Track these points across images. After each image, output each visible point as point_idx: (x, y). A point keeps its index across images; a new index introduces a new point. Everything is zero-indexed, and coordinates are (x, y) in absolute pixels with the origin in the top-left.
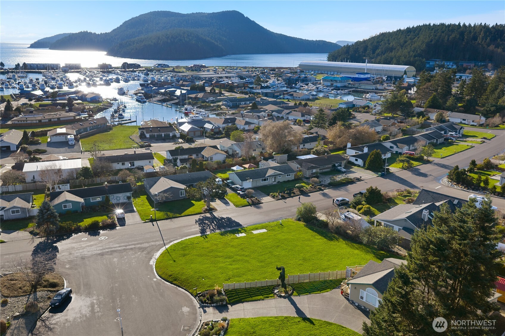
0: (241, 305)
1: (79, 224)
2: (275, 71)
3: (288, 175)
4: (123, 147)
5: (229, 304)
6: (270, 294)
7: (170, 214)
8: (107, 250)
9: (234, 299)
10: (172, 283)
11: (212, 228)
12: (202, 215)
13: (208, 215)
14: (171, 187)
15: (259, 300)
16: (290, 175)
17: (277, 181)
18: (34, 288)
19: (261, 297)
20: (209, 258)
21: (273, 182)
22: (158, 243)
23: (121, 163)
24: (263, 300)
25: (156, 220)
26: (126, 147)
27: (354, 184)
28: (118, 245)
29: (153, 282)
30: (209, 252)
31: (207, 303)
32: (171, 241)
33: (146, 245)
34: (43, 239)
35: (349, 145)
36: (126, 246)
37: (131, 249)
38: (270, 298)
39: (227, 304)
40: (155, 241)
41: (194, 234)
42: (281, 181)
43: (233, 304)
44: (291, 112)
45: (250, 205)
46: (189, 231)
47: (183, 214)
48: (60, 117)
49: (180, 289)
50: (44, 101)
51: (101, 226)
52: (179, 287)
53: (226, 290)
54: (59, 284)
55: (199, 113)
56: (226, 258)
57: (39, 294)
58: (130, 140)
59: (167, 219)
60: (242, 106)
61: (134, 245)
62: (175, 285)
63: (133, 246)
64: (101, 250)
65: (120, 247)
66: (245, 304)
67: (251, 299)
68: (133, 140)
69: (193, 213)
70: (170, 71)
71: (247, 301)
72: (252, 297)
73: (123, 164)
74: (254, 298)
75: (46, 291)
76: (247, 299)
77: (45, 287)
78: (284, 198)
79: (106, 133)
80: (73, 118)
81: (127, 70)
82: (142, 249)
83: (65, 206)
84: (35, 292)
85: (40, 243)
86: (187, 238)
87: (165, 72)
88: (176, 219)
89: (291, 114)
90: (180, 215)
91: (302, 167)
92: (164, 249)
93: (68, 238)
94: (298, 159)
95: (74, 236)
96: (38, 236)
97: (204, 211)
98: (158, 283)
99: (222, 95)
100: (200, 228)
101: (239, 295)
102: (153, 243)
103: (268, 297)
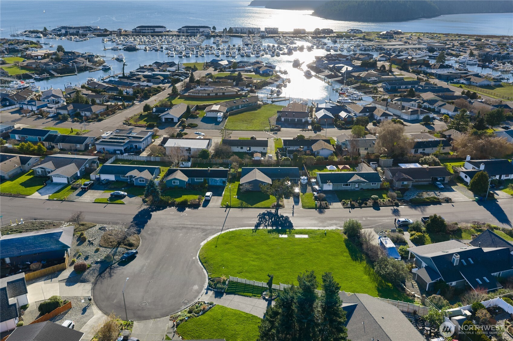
0: (232, 296)
1: (175, 199)
2: (480, 40)
3: (373, 184)
4: (257, 129)
5: (225, 293)
6: (259, 294)
7: (244, 204)
8: (180, 226)
9: (232, 290)
10: (202, 264)
11: (267, 224)
12: (269, 210)
13: (273, 211)
14: (256, 180)
15: (248, 296)
16: (375, 184)
17: (360, 187)
18: (119, 244)
19: (251, 294)
20: (242, 250)
21: (356, 188)
22: (218, 228)
23: (240, 147)
24: (250, 297)
25: (230, 207)
26: (259, 129)
27: (438, 205)
28: (190, 223)
29: (191, 260)
30: (247, 246)
31: (212, 287)
32: (228, 229)
33: (209, 227)
34: (148, 206)
35: (468, 158)
36: (194, 225)
37: (197, 228)
38: (256, 297)
39: (224, 292)
40: (217, 226)
41: (249, 226)
42: (364, 188)
43: (228, 293)
44: (445, 104)
45: (316, 208)
46: (248, 222)
47: (253, 206)
48: (225, 91)
49: (204, 270)
50: (226, 71)
51: (189, 205)
52: (205, 268)
53: (231, 281)
54: (134, 245)
55: (350, 95)
56: (254, 254)
57: (119, 249)
58: (268, 122)
59: (239, 208)
60: (401, 90)
61: (201, 225)
62: (203, 266)
63: (199, 226)
64: (177, 224)
65: (190, 225)
66: (237, 297)
67: (242, 294)
68: (270, 122)
69: (262, 207)
70: (360, 38)
71: (239, 295)
72: (244, 292)
73: (242, 148)
74: (245, 294)
75: (125, 248)
76: (239, 293)
77: (125, 245)
78: (353, 207)
79: (253, 112)
80: (235, 93)
81: (319, 36)
82: (204, 230)
83: (174, 182)
84: (118, 247)
85: (144, 209)
86: (241, 228)
87: (355, 39)
88: (246, 209)
89: (444, 106)
90: (251, 206)
91: (394, 177)
92: (219, 234)
93: (163, 209)
94: (399, 166)
95: (168, 208)
96: (146, 204)
97: (273, 206)
98: (194, 262)
99: (390, 74)
100: (258, 222)
101: (236, 288)
102: (214, 227)
103: (255, 296)
